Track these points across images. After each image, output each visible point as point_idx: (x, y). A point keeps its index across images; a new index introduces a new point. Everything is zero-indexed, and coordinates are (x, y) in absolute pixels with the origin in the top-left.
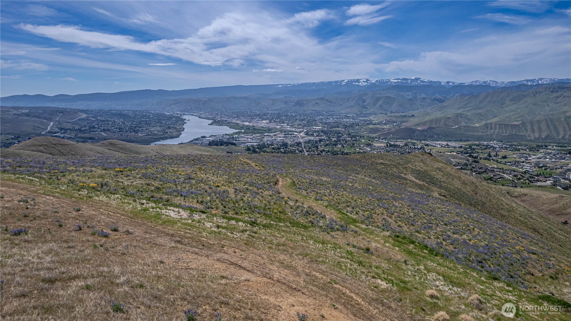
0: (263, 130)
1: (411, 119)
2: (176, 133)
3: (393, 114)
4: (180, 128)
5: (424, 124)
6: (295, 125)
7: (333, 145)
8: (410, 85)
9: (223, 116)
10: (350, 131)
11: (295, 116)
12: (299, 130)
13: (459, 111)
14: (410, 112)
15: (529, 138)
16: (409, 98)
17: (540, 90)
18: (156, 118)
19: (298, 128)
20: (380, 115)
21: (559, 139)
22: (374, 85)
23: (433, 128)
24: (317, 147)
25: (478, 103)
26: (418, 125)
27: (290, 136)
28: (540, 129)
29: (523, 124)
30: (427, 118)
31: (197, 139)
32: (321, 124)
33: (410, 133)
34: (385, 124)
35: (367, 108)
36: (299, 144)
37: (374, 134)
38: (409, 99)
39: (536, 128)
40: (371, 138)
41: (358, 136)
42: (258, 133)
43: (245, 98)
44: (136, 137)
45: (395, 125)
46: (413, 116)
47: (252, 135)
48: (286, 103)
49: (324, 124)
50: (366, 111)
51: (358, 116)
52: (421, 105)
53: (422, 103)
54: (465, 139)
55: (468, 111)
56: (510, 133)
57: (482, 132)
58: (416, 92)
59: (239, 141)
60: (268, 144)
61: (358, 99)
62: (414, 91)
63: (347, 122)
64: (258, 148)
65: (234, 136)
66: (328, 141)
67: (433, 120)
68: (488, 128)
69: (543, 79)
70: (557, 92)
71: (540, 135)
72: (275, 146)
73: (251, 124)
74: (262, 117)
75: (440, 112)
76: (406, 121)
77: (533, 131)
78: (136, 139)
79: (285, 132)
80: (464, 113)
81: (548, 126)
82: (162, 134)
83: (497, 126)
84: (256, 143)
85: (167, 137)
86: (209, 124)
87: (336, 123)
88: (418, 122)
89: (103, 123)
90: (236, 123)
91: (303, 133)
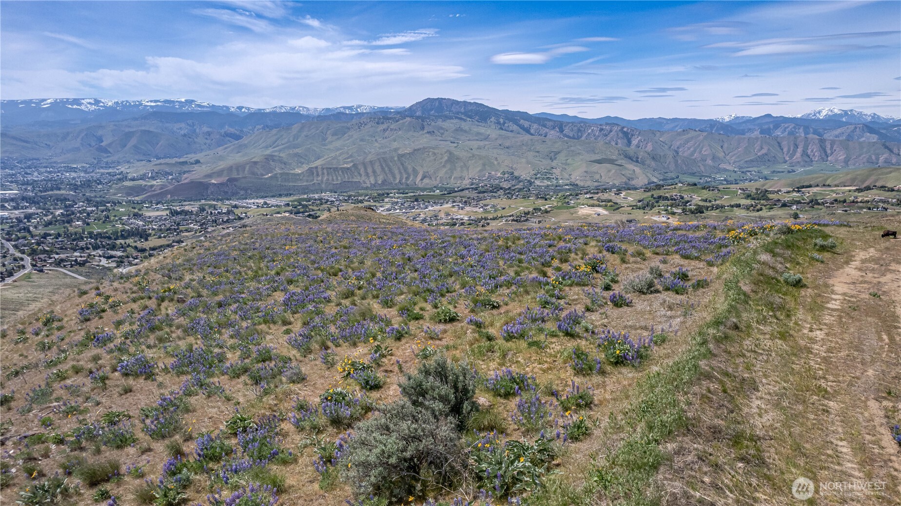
1: (196, 167)
3: (162, 161)
5: (219, 173)
8: (179, 111)
10: (87, 194)
13: (268, 152)
14: (189, 156)
15: (365, 186)
16: (182, 132)
17: (365, 120)
20: (139, 164)
21: (396, 184)
23: (236, 180)
25: (291, 139)
26: (210, 176)
28: (374, 172)
29: (355, 166)
30: (222, 165)
33: (199, 190)
34: (153, 178)
35: (110, 153)
38: (185, 135)
39: (370, 170)
41: (109, 203)
45: (172, 179)
46: (197, 162)
49: (23, 185)
50: (108, 157)
51: (94, 166)
52: (205, 144)
53: (208, 142)
54: (285, 193)
55: (280, 151)
56: (342, 180)
57: (307, 181)
58: (193, 123)
62: (190, 122)
63: (74, 178)
67: (232, 167)
68: (313, 174)
69: (362, 106)
70: (383, 123)
71: (376, 180)
75: (239, 154)
76: (188, 172)
77: (367, 175)
80: (276, 154)
81: (383, 169)
83: (325, 171)
88: (209, 172)
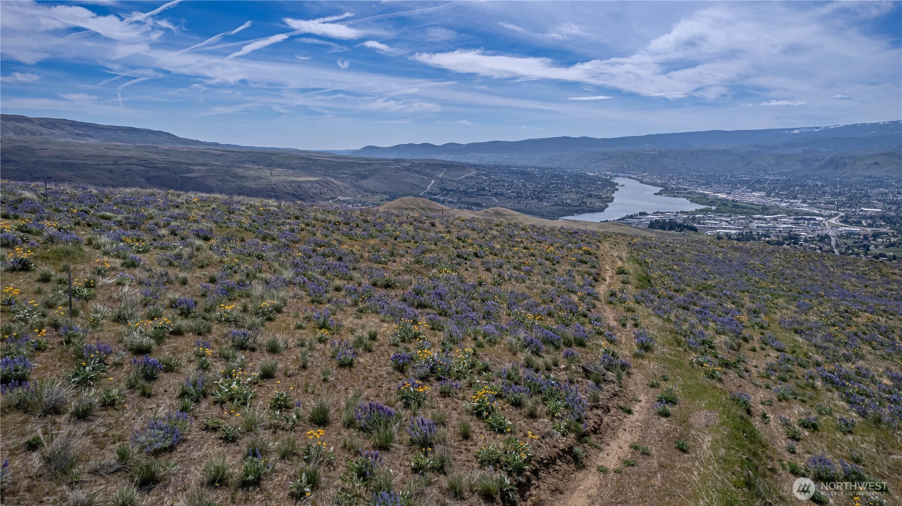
0: (751, 208)
2: (601, 205)
4: (607, 197)
6: (820, 203)
9: (680, 181)
11: (822, 186)
12: (827, 213)
18: (572, 180)
19: (826, 209)
24: (866, 247)
27: (806, 222)
31: (631, 217)
36: (824, 238)
42: (742, 214)
43: (725, 152)
44: (540, 206)
47: (730, 216)
48: (804, 161)
49: (888, 204)
59: (704, 224)
60: (758, 234)
64: (738, 240)
65: (697, 216)
66: (894, 236)
72: (773, 238)
73: (730, 198)
74: (752, 186)
78: (538, 210)
79: (796, 214)
82: (578, 204)
84: (736, 229)
85: (584, 209)
86: (655, 194)
89: (497, 184)
90: (703, 194)
91: (837, 218)
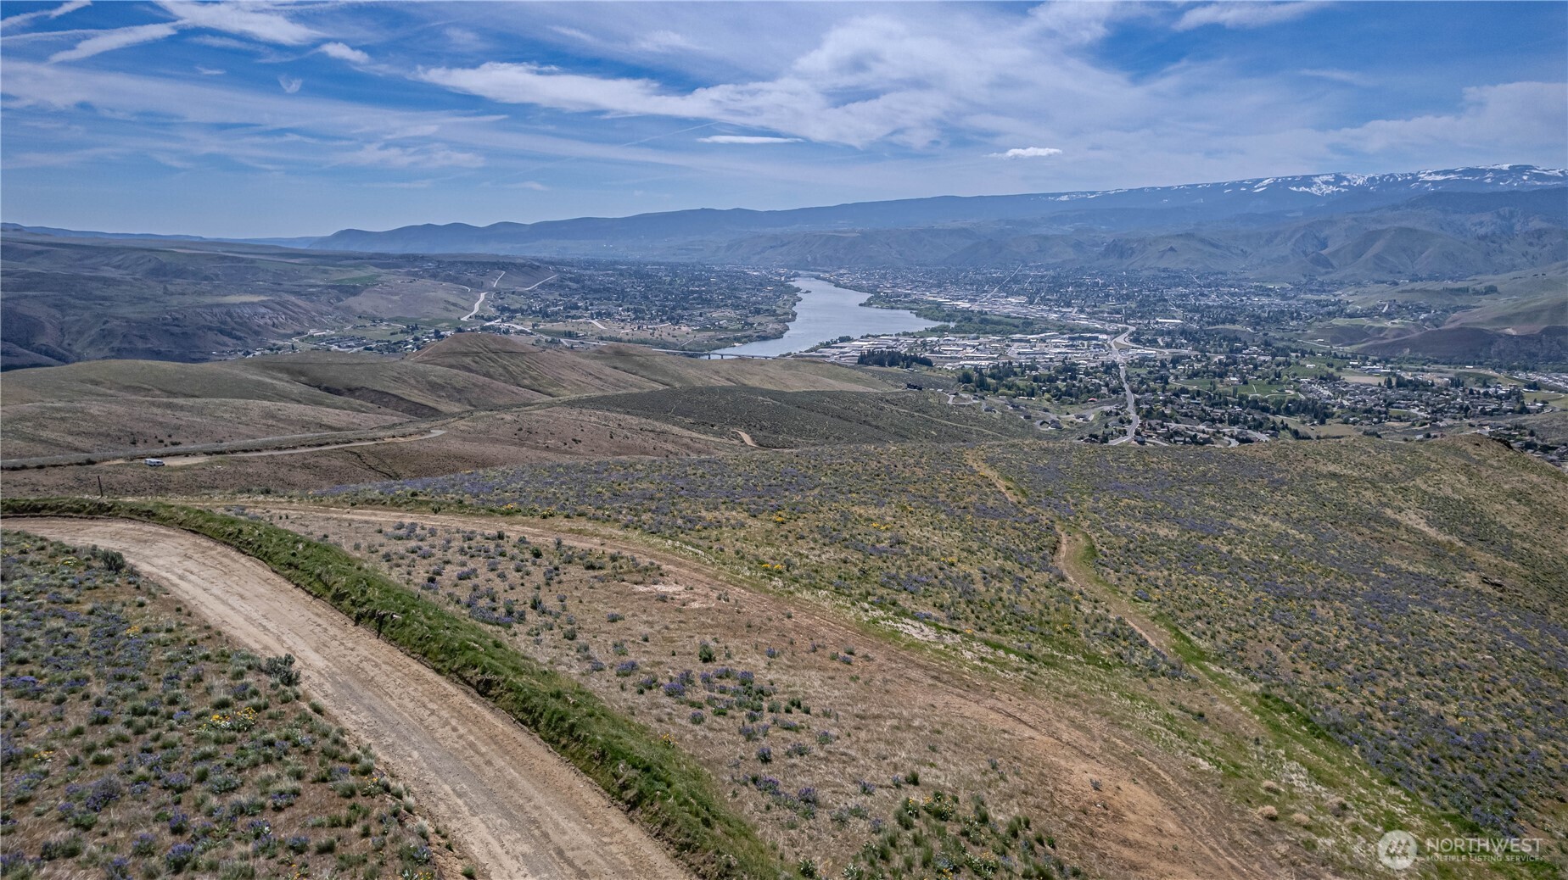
0: (1007, 324)
1: (1485, 301)
2: (776, 326)
3: (1418, 285)
4: (785, 314)
5: (1531, 316)
6: (1102, 312)
7: (1215, 374)
8: (1489, 189)
9: (898, 281)
10: (1271, 334)
11: (1104, 285)
12: (1112, 327)
14: (1480, 278)
16: (1482, 231)
18: (724, 285)
19: (1111, 321)
20: (1375, 288)
22: (1360, 193)
23: (1563, 331)
24: (1165, 380)
26: (1508, 319)
27: (1086, 343)
30: (1545, 299)
31: (828, 345)
32: (1180, 311)
33: (1475, 344)
34: (1389, 315)
35: (1332, 266)
36: (1110, 368)
37: (1349, 345)
38: (1483, 238)
40: (1336, 356)
41: (1296, 351)
42: (994, 333)
43: (963, 232)
44: (676, 333)
45: (1424, 320)
46: (1491, 290)
47: (978, 338)
48: (1078, 246)
49: (1190, 311)
50: (1327, 273)
51: (1299, 288)
52: (1525, 255)
53: (1531, 250)
58: (1511, 213)
59: (939, 352)
60: (1020, 365)
61: (1303, 236)
64: (992, 376)
65: (928, 339)
66: (1199, 361)
72: (1042, 371)
73: (976, 308)
74: (1007, 287)
76: (1463, 308)
78: (674, 340)
79: (1072, 330)
82: (740, 326)
84: (987, 359)
85: (750, 336)
87: (1227, 308)
88: (1510, 311)
89: (597, 296)
90: (934, 302)
91: (1126, 335)
